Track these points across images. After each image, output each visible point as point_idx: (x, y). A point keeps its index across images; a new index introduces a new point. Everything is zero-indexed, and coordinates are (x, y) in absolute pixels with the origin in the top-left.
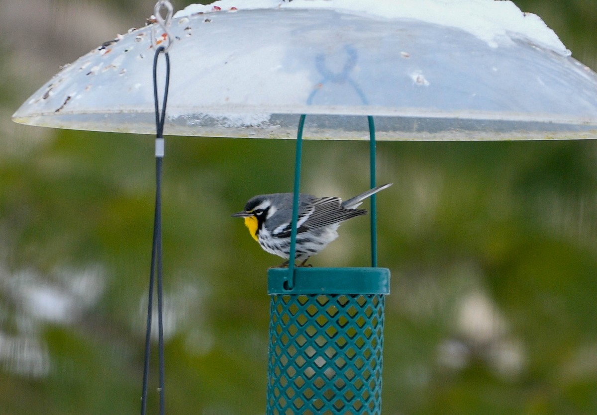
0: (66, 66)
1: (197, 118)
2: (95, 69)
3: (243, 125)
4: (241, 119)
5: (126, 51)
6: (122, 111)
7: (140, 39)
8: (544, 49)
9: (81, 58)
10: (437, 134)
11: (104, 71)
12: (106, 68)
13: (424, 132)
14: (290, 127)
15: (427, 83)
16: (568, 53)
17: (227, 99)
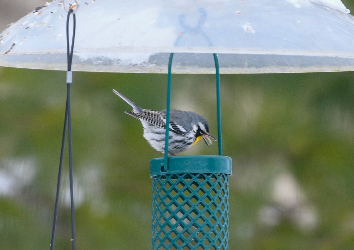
0: (12, 24)
1: (100, 59)
2: (31, 25)
3: (131, 64)
4: (129, 60)
5: (52, 13)
6: (49, 52)
7: (61, 4)
8: (332, 9)
9: (21, 19)
10: (260, 69)
11: (37, 26)
12: (38, 24)
13: (252, 68)
14: (163, 65)
15: (253, 31)
16: (348, 11)
17: (120, 43)
